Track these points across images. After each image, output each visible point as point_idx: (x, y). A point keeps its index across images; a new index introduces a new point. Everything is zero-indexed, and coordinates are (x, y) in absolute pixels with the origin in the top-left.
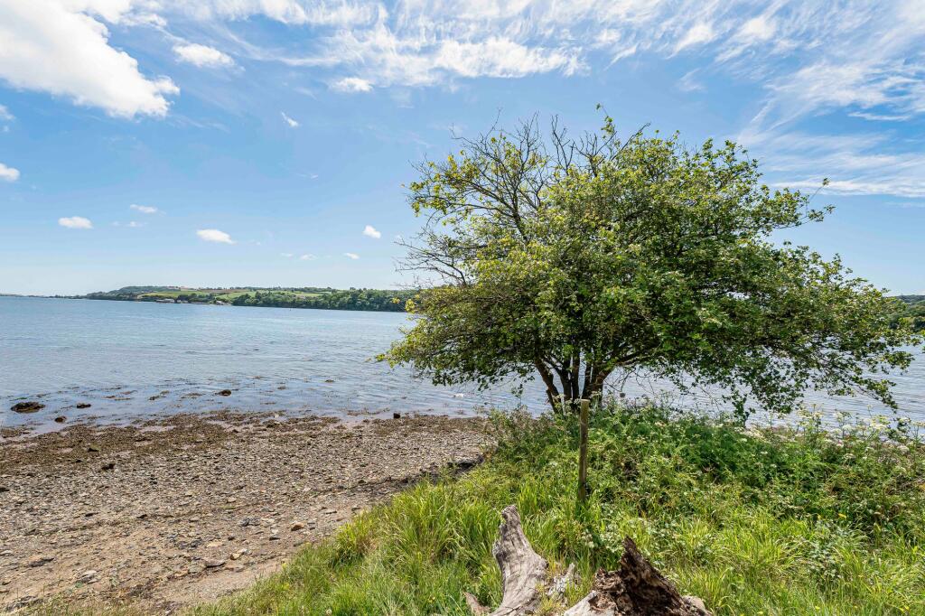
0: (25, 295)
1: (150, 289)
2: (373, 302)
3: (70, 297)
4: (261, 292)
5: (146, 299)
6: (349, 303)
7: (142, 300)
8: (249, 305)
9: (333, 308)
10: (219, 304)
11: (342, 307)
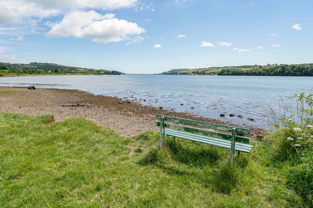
0: (147, 74)
1: (183, 70)
2: (296, 71)
3: (158, 74)
4: (224, 69)
5: (181, 74)
6: (280, 72)
7: (180, 74)
8: (225, 75)
9: (270, 75)
10: (212, 75)
11: (275, 74)
